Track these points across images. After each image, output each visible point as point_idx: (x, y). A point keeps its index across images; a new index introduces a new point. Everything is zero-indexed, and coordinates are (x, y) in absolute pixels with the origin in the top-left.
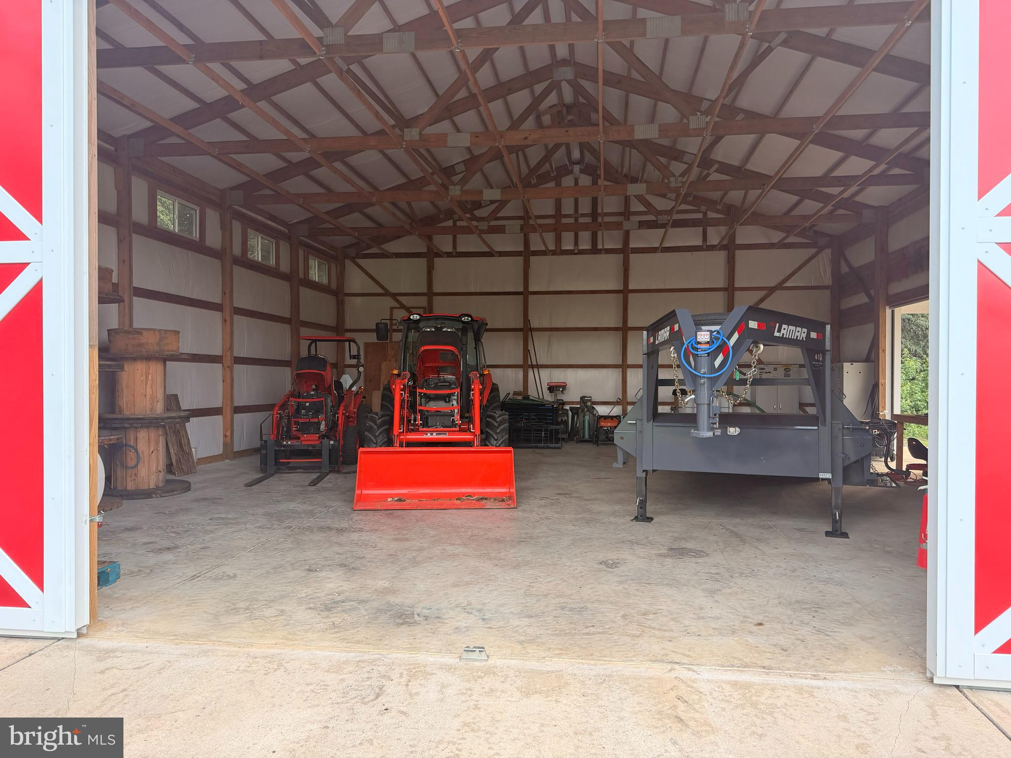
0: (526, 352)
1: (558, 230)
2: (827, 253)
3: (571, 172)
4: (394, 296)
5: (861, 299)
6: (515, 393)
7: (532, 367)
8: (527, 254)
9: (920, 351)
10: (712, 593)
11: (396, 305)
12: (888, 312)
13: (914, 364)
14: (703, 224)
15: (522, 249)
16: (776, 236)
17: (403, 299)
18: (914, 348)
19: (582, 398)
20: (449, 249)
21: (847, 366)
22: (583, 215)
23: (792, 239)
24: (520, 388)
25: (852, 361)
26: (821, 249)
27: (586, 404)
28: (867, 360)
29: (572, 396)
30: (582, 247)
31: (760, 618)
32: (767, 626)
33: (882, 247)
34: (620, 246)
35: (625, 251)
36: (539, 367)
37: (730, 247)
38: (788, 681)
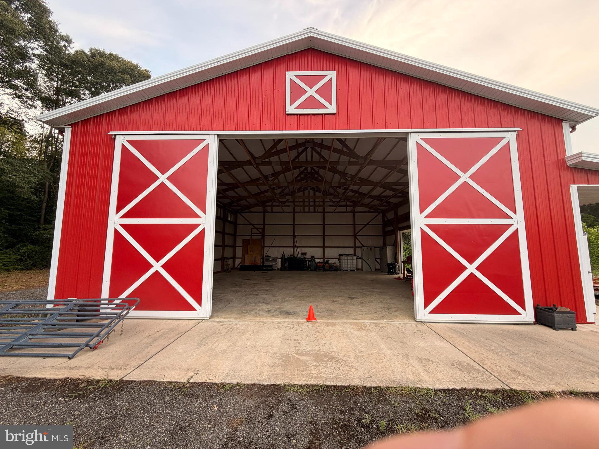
0: (294, 243)
1: (304, 206)
2: (381, 214)
3: (308, 189)
4: (253, 225)
5: (391, 228)
6: (291, 255)
7: (296, 247)
8: (294, 212)
9: (407, 242)
10: (362, 306)
11: (253, 227)
12: (399, 232)
13: (406, 246)
14: (346, 206)
15: (293, 211)
16: (366, 209)
17: (255, 226)
18: (405, 241)
19: (312, 257)
20: (270, 211)
21: (388, 247)
22: (311, 202)
23: (372, 211)
24: (292, 254)
25: (389, 246)
26: (379, 213)
27: (313, 259)
28: (393, 246)
29: (308, 256)
30: (311, 211)
31: (376, 311)
32: (378, 312)
33: (396, 213)
34: (322, 211)
35: (324, 212)
36: (298, 247)
37: (354, 212)
38: (385, 322)
